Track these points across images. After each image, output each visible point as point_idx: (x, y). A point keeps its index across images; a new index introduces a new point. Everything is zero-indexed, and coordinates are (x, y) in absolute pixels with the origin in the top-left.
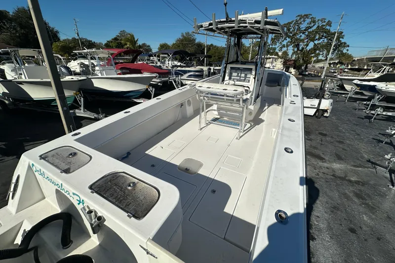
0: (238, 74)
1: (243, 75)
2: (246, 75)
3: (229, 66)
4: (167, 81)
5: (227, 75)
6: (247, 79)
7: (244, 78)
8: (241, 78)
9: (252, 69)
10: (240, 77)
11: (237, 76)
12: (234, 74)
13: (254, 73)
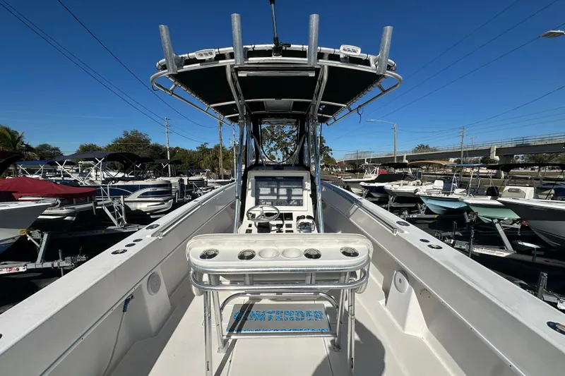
0: (272, 190)
1: (283, 191)
2: (289, 191)
3: (252, 175)
4: (90, 211)
5: (249, 193)
6: (293, 198)
7: (286, 198)
8: (281, 198)
9: (302, 178)
10: (278, 196)
11: (272, 194)
12: (264, 191)
13: (308, 185)
